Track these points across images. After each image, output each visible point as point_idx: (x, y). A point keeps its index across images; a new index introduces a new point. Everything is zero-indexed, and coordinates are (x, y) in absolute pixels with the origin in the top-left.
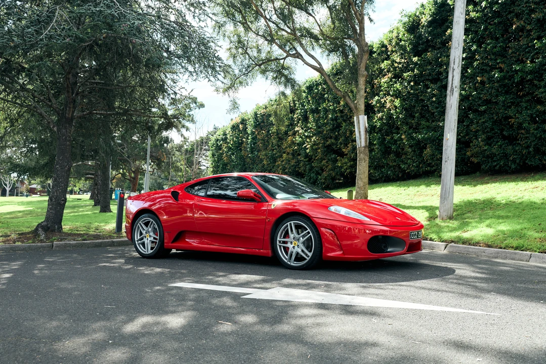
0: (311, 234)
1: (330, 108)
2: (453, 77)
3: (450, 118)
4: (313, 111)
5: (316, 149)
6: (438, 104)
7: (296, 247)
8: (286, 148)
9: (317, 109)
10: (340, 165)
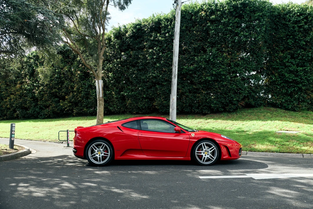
0: (215, 148)
2: (175, 70)
7: (207, 155)
10: (62, 105)
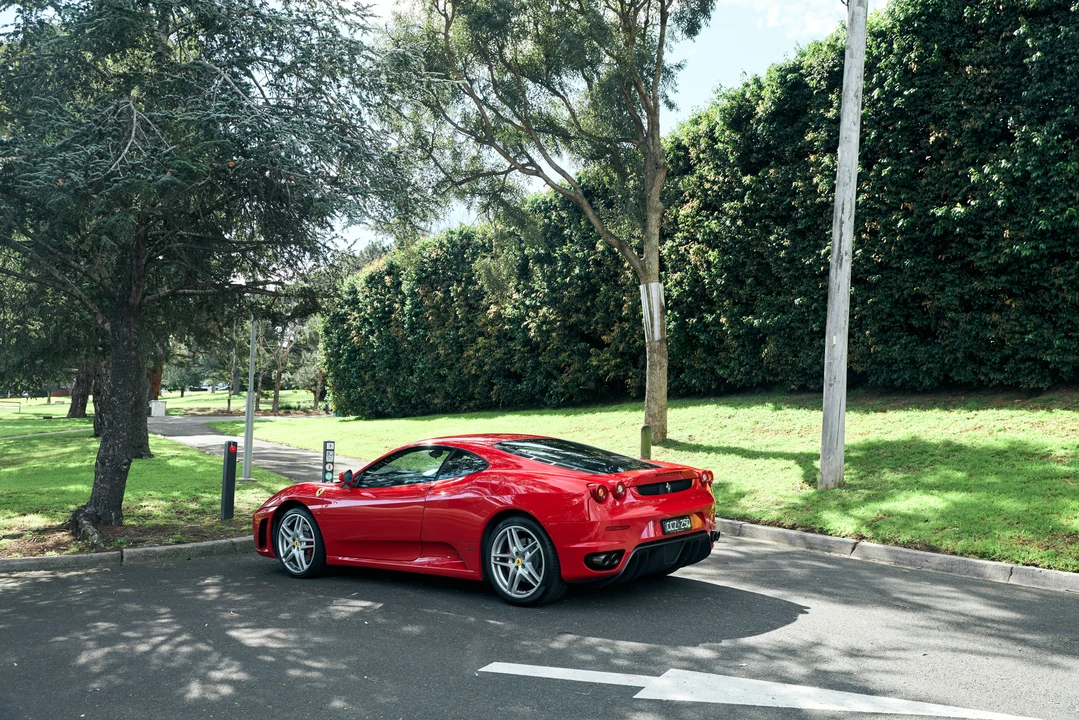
1: (577, 255)
2: (841, 235)
3: (836, 308)
4: (539, 259)
5: (548, 331)
8: (485, 325)
9: (548, 255)
10: (595, 363)
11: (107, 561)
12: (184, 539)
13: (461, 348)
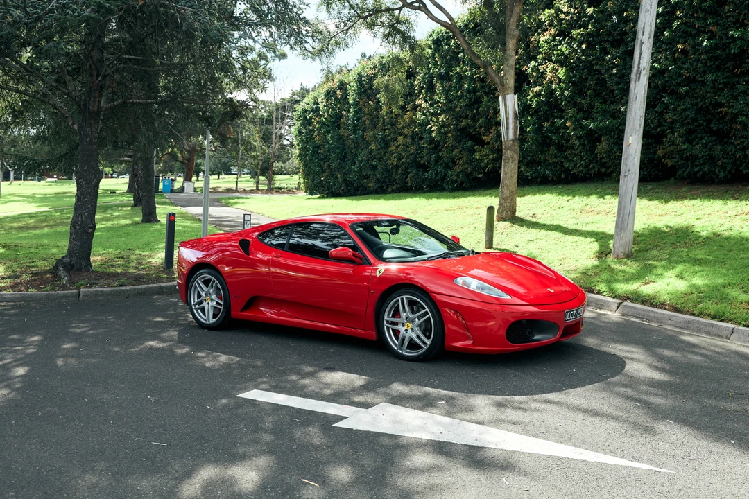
0: (430, 315)
1: (466, 74)
2: (641, 54)
3: (633, 114)
4: (442, 77)
5: (446, 133)
6: (620, 78)
7: (410, 331)
8: (403, 127)
9: (447, 73)
10: (478, 157)
11: (69, 297)
12: (126, 283)
13: (387, 145)
